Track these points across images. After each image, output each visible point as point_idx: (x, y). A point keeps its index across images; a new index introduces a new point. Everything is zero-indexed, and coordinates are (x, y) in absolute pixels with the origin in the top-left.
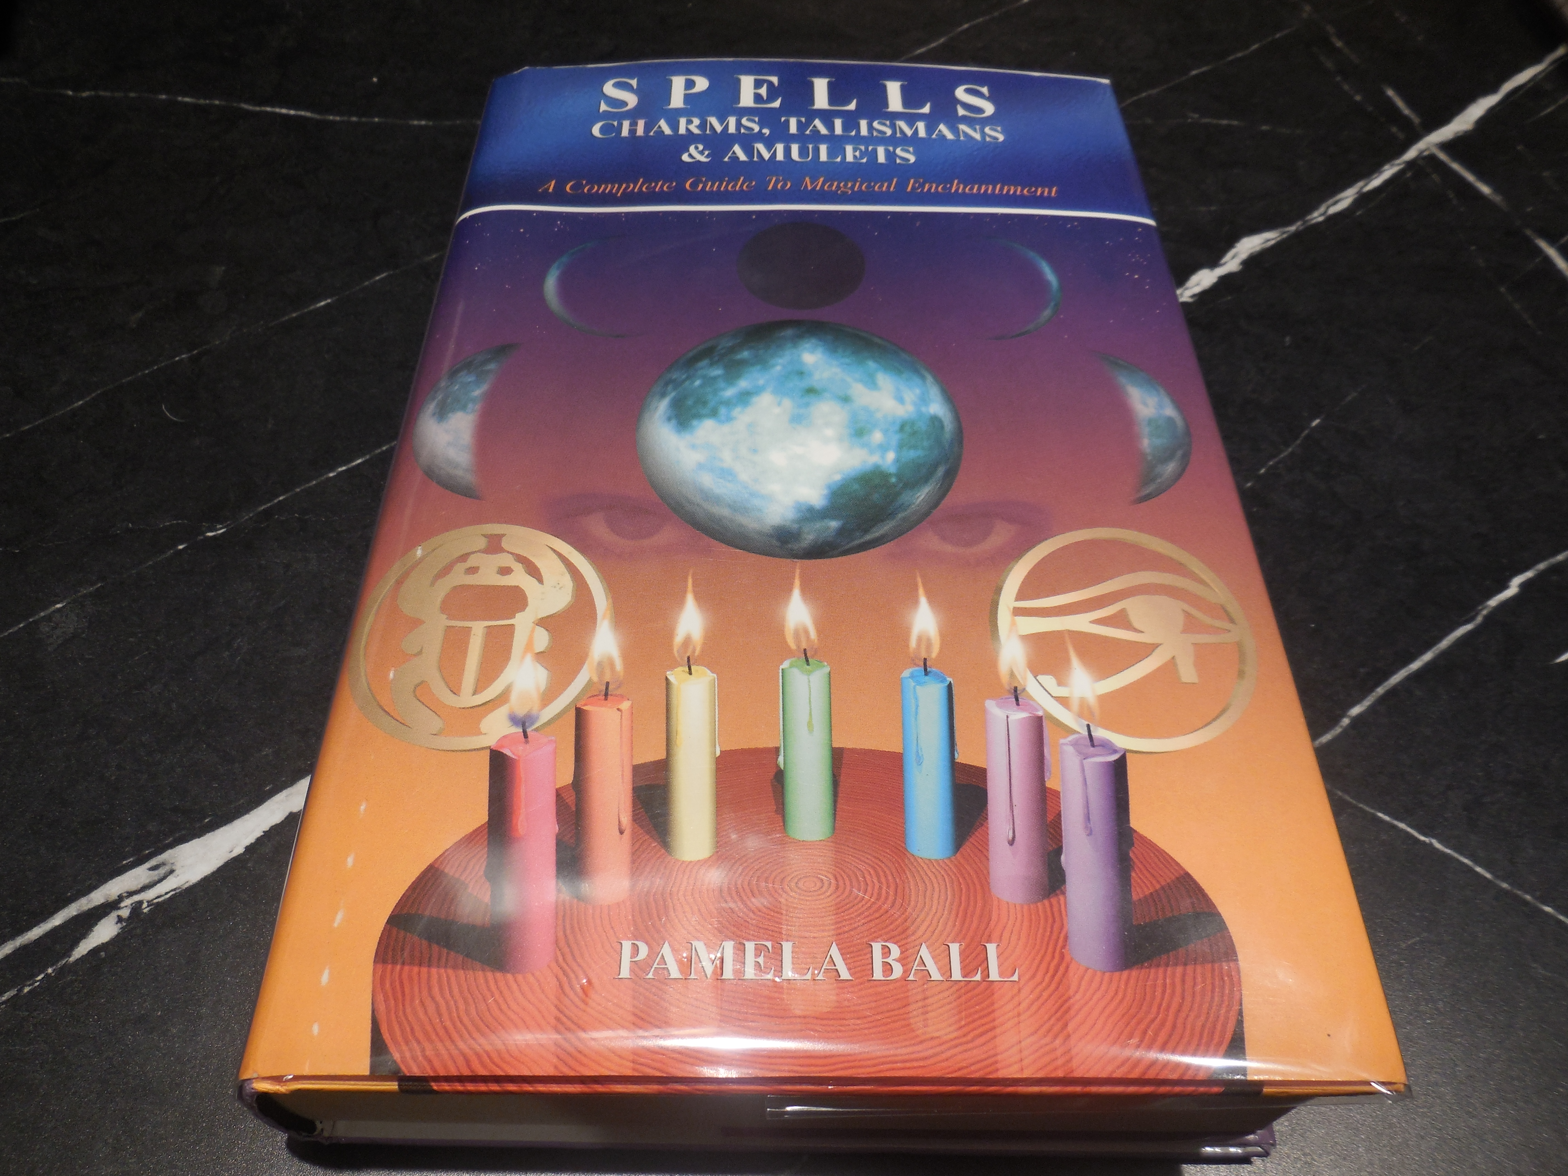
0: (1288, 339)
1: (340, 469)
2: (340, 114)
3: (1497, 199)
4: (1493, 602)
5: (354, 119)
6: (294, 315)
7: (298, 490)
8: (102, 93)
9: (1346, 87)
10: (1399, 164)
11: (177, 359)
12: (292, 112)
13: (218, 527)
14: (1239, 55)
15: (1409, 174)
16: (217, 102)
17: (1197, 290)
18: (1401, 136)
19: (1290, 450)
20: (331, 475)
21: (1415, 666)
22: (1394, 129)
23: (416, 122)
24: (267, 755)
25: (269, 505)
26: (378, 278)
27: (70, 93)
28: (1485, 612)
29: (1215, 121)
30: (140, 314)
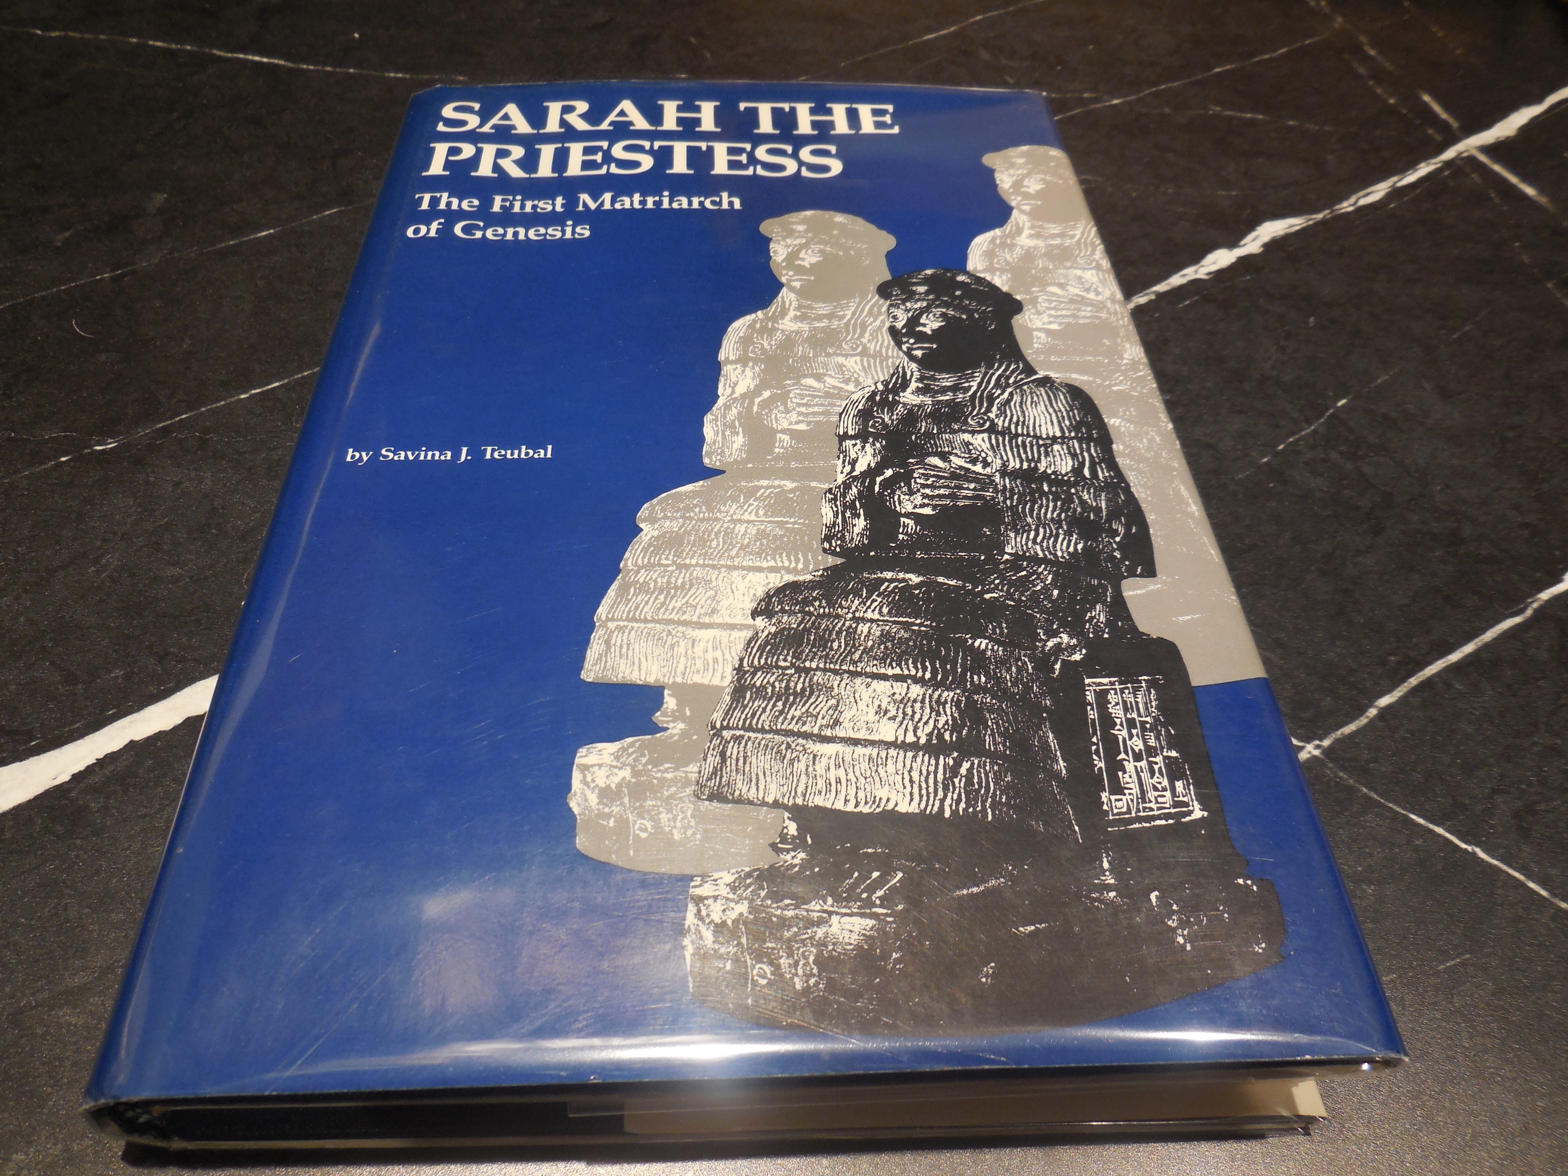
0: (1312, 320)
1: (253, 392)
2: (315, 64)
3: (1543, 200)
4: (1545, 595)
5: (329, 69)
6: (232, 243)
7: (203, 409)
8: (71, 34)
9: (1379, 91)
10: (1435, 164)
11: (98, 277)
12: (265, 60)
13: (110, 441)
14: (1266, 56)
15: (1446, 173)
16: (189, 48)
17: (1214, 268)
18: (1438, 138)
19: (1313, 427)
20: (243, 396)
21: (1455, 657)
22: (1430, 132)
23: (392, 75)
24: (117, 677)
25: (169, 422)
26: (327, 213)
27: (39, 32)
28: (1535, 605)
29: (1239, 114)
30: (67, 234)
